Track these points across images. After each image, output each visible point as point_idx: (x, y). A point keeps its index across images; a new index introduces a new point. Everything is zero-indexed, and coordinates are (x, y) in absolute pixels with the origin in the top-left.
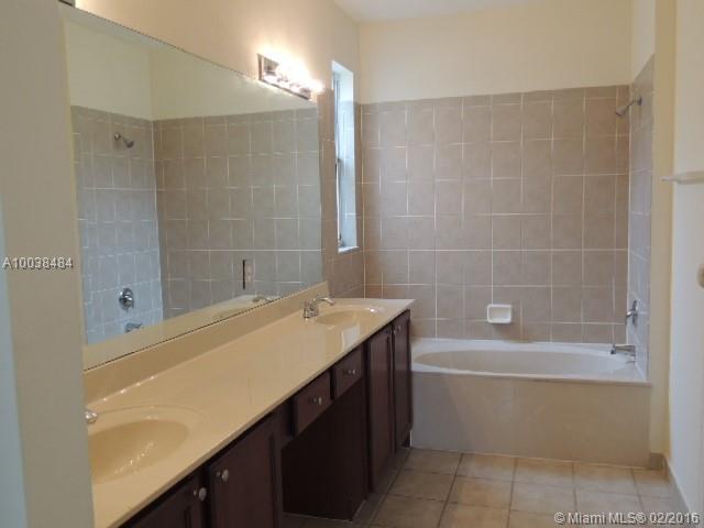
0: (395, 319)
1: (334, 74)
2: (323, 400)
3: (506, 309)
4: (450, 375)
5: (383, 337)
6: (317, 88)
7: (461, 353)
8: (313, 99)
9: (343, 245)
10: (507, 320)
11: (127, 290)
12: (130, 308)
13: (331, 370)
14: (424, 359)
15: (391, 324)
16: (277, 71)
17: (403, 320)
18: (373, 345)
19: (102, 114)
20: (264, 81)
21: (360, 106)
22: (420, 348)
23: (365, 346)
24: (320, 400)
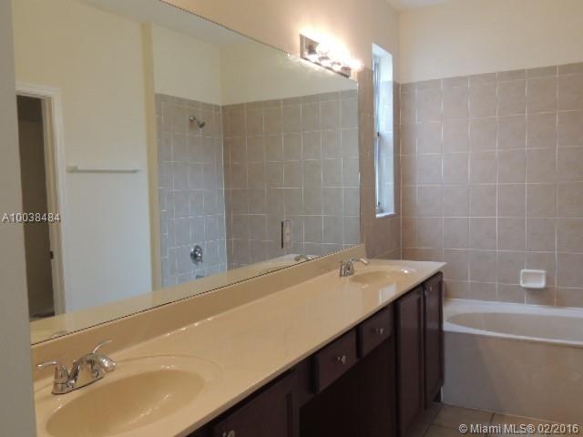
0: (427, 280)
1: (375, 57)
2: (346, 359)
3: (541, 274)
4: (483, 337)
5: (415, 297)
6: (356, 65)
7: (494, 315)
8: (353, 76)
9: (382, 211)
10: (542, 284)
11: (197, 247)
12: (200, 263)
13: (358, 329)
14: (456, 319)
15: (423, 285)
16: (317, 49)
17: (436, 281)
18: (403, 305)
19: (181, 101)
20: (306, 59)
21: (398, 85)
22: (452, 309)
23: (395, 305)
24: (344, 357)
